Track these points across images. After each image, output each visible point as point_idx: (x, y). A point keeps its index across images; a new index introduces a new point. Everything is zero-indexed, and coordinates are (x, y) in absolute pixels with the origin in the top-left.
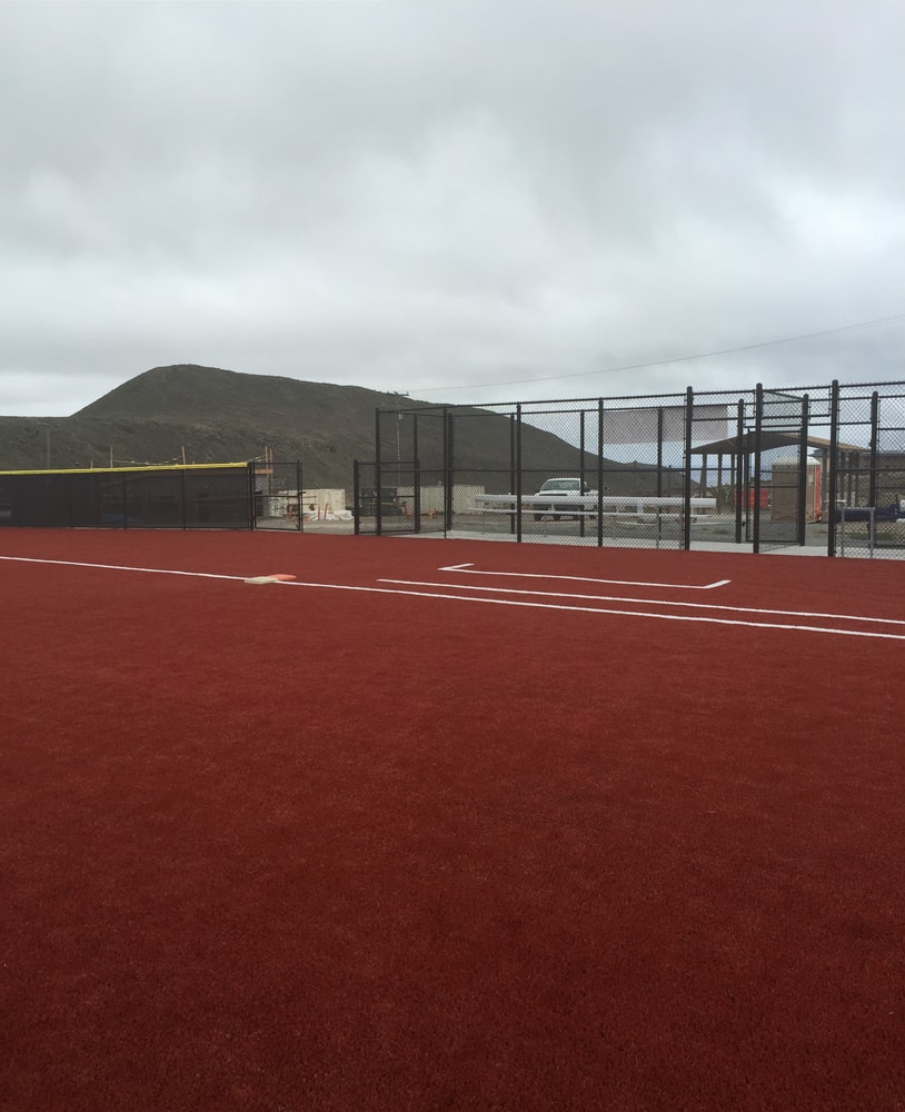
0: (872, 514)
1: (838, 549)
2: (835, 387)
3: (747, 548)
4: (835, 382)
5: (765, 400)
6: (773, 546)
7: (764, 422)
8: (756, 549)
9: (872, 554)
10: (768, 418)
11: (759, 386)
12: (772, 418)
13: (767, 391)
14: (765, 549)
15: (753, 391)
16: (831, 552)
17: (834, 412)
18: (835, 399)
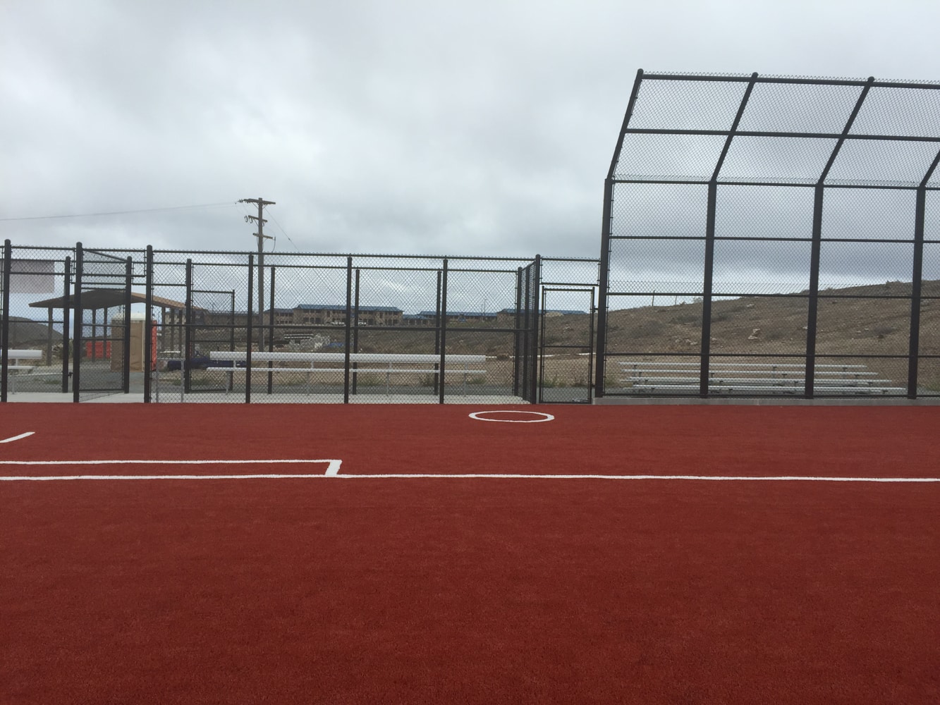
0: (182, 364)
1: (153, 395)
2: (150, 251)
3: (68, 398)
4: (150, 247)
5: (85, 258)
6: (94, 394)
7: (84, 279)
8: (76, 398)
9: (182, 399)
10: (88, 275)
11: (79, 245)
12: (92, 275)
13: (87, 250)
14: (85, 398)
15: (73, 249)
16: (147, 398)
17: (149, 273)
18: (149, 263)
